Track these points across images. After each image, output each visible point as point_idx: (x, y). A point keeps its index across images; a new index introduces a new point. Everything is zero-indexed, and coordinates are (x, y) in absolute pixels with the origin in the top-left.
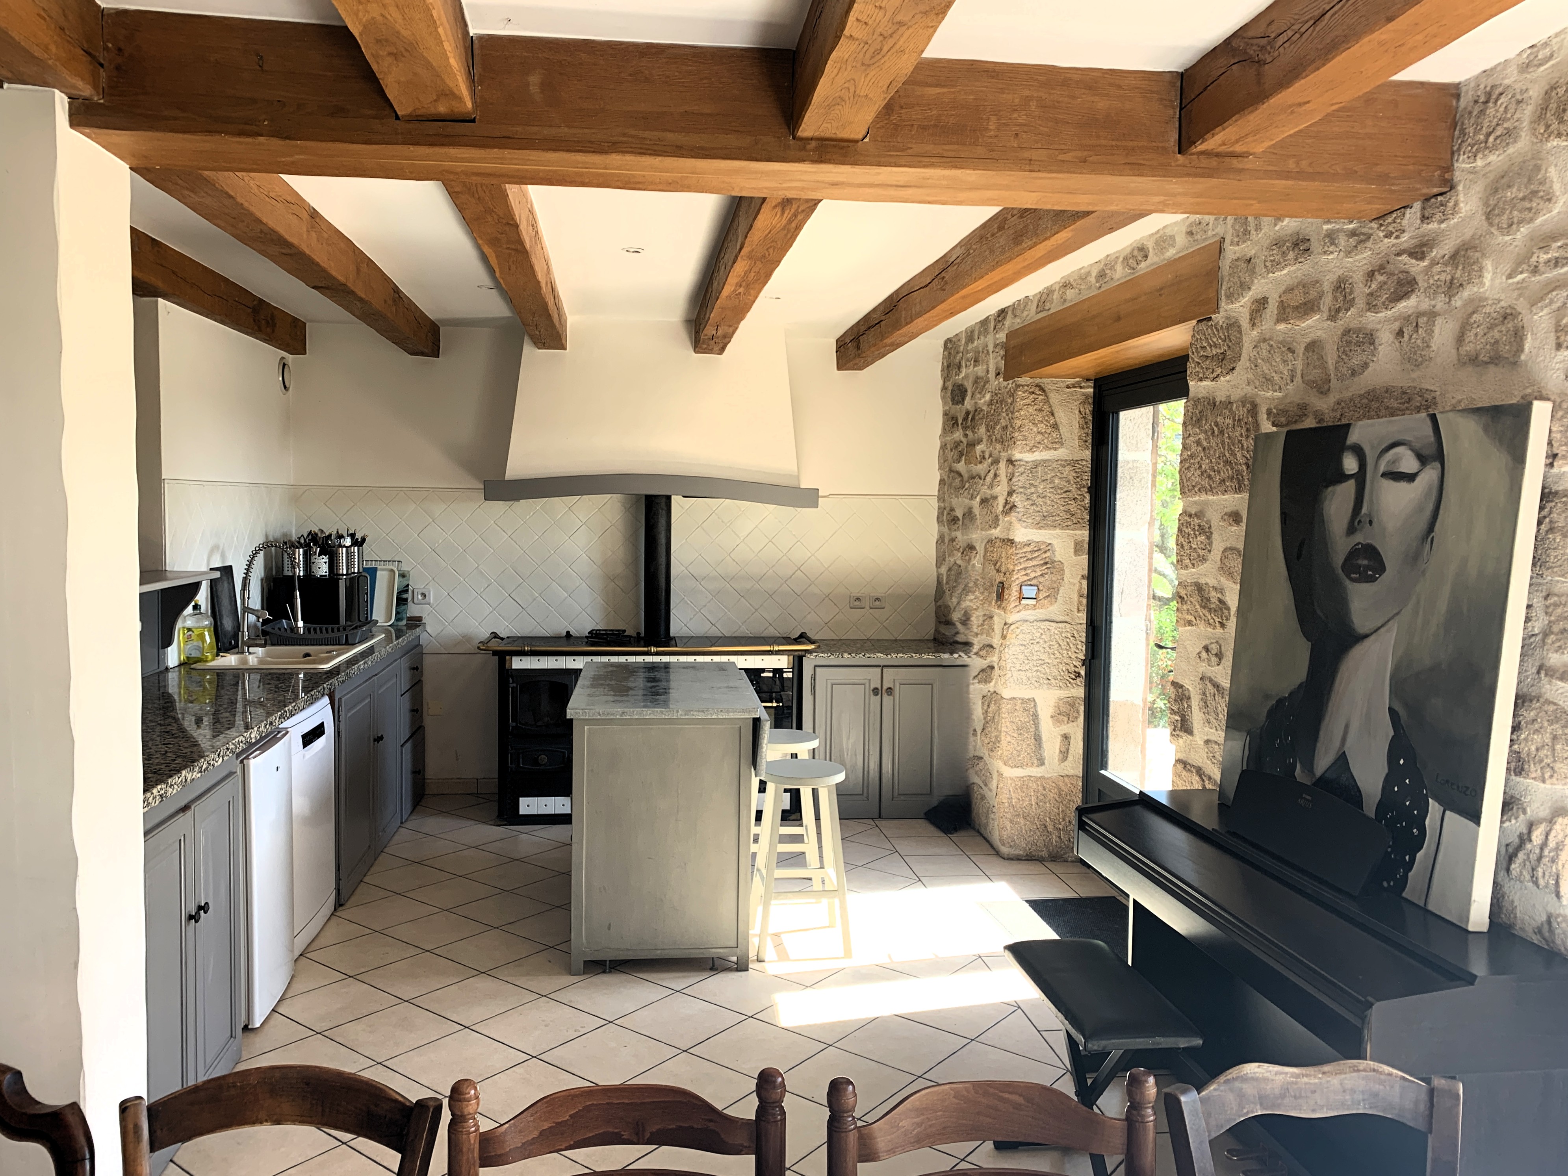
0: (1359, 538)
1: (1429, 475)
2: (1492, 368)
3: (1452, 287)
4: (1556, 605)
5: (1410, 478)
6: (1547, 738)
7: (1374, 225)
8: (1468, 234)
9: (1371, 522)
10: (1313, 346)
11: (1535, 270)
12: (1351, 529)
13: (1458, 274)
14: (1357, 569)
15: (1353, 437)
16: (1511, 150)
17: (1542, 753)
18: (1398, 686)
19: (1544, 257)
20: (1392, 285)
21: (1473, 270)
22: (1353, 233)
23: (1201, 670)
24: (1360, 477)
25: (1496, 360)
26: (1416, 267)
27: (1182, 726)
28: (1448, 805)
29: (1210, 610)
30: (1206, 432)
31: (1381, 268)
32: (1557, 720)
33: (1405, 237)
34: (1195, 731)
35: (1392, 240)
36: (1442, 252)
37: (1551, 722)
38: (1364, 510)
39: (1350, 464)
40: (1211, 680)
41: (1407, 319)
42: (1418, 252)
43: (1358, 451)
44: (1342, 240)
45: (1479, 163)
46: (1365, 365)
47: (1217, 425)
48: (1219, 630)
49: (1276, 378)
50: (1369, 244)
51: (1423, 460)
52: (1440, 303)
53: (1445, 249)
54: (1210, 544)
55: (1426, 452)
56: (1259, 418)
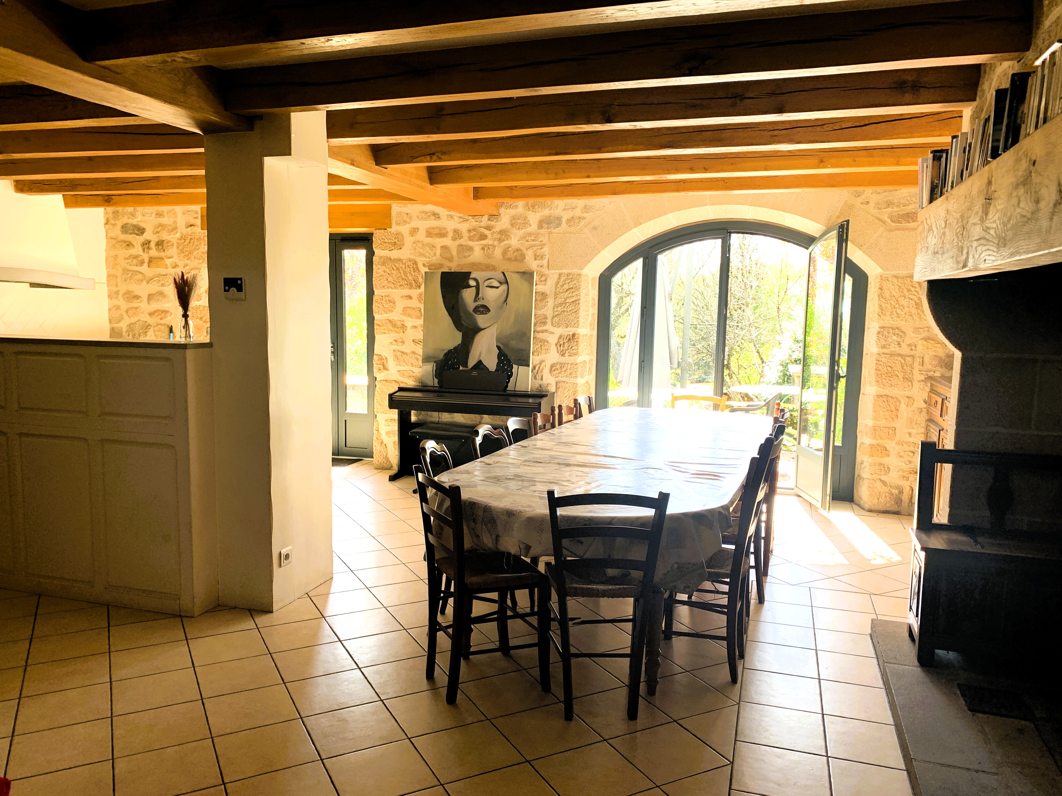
0: (479, 303)
1: (504, 287)
2: (514, 262)
3: (500, 240)
4: (538, 317)
5: (497, 288)
6: (539, 346)
7: (470, 217)
8: (504, 228)
9: (483, 299)
10: (444, 248)
11: (527, 241)
12: (475, 300)
13: (503, 237)
14: (479, 311)
15: (472, 276)
16: (517, 210)
17: (538, 350)
18: (498, 340)
19: (530, 238)
20: (478, 235)
21: (508, 237)
22: (461, 217)
23: (392, 348)
24: (477, 287)
25: (516, 260)
26: (486, 232)
27: (384, 368)
28: (519, 364)
29: (398, 328)
30: (389, 268)
31: (474, 230)
32: (541, 342)
33: (482, 223)
34: (390, 368)
35: (478, 223)
36: (495, 231)
37: (540, 343)
38: (480, 295)
39: (472, 283)
40: (399, 351)
41: (485, 245)
42: (488, 228)
43: (475, 280)
44: (456, 218)
45: (508, 210)
46: (470, 256)
47: (395, 266)
48: (402, 334)
49: (427, 254)
50: (468, 222)
51: (501, 283)
52: (496, 243)
53: (497, 229)
54: (395, 306)
55: (502, 281)
56: (419, 266)
